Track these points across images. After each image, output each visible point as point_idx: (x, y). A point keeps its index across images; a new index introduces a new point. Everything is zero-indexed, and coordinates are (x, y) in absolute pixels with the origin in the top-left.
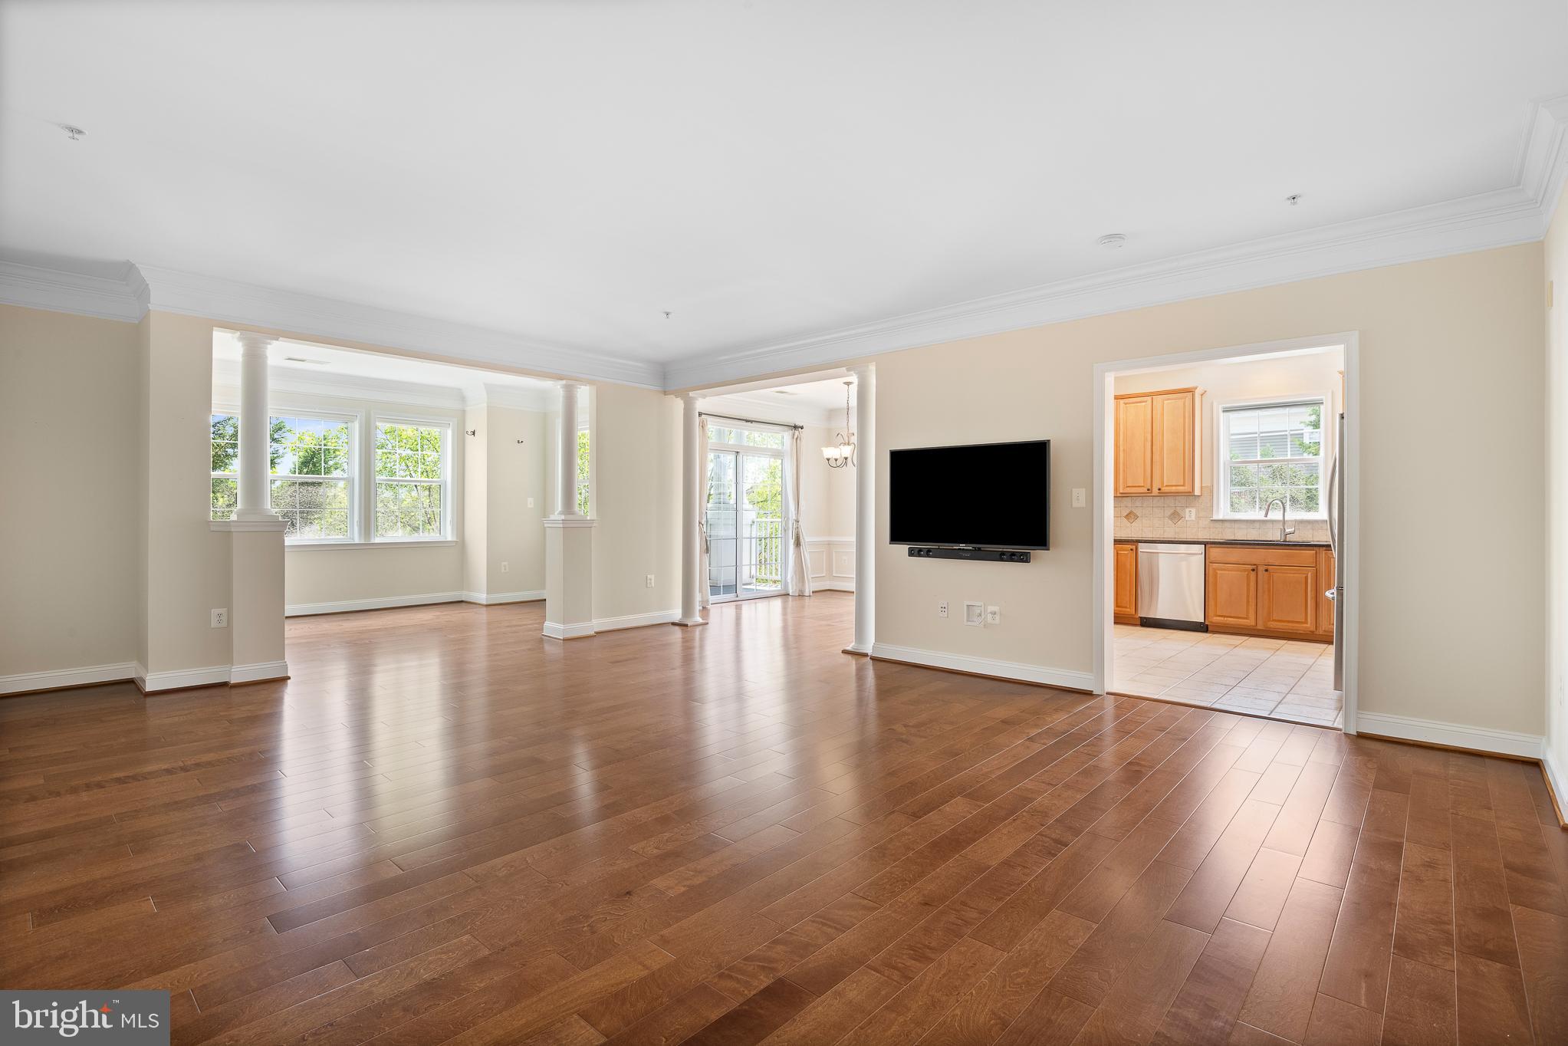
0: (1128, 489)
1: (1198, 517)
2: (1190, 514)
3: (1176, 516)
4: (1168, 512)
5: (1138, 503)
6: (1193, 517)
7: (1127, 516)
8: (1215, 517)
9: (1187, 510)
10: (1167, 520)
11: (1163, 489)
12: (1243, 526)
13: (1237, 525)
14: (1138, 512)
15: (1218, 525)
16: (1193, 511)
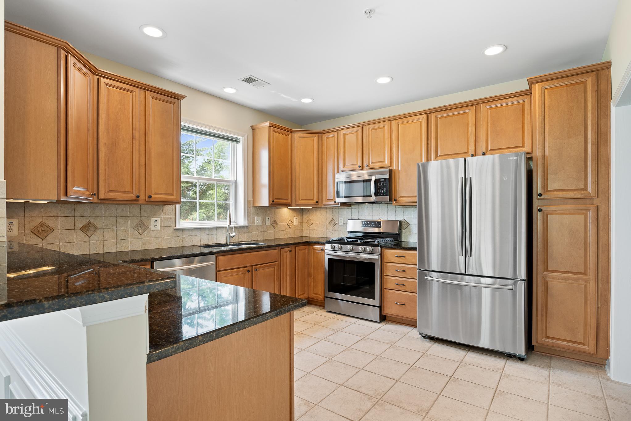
0: (111, 194)
1: (163, 227)
2: (156, 224)
3: (141, 226)
4: (134, 222)
5: (98, 212)
6: (159, 227)
7: (84, 229)
8: (177, 227)
9: (153, 219)
10: (132, 231)
11: (152, 196)
12: (198, 233)
13: (193, 233)
14: (98, 223)
15: (179, 234)
16: (159, 220)
